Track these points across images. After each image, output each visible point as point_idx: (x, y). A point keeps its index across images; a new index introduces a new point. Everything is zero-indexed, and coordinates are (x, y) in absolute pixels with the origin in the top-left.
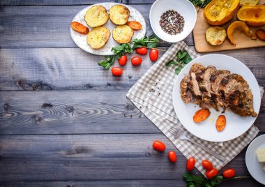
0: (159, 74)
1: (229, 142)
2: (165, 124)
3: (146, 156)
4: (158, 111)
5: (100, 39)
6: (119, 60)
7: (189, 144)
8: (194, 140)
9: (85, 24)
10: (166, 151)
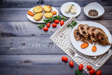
2: (67, 50)
5: (39, 17)
6: (47, 24)
7: (80, 59)
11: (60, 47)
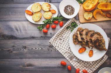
0: (63, 32)
1: (95, 62)
2: (66, 54)
3: (58, 68)
4: (63, 48)
5: (38, 17)
6: (46, 26)
7: (77, 62)
8: (79, 61)
9: (31, 11)
10: (67, 66)
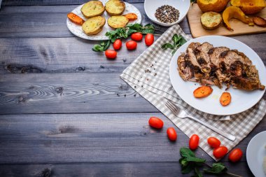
2: (162, 103)
5: (95, 26)
6: (113, 44)
7: (191, 122)
11: (146, 97)
